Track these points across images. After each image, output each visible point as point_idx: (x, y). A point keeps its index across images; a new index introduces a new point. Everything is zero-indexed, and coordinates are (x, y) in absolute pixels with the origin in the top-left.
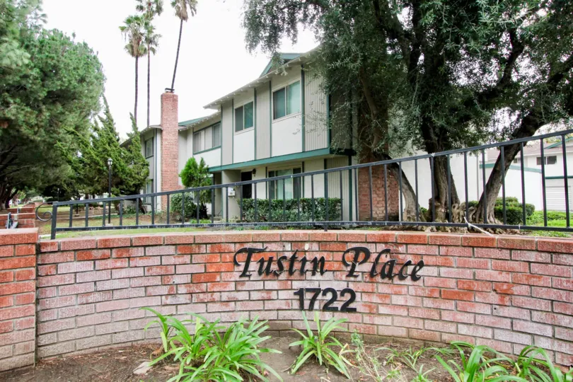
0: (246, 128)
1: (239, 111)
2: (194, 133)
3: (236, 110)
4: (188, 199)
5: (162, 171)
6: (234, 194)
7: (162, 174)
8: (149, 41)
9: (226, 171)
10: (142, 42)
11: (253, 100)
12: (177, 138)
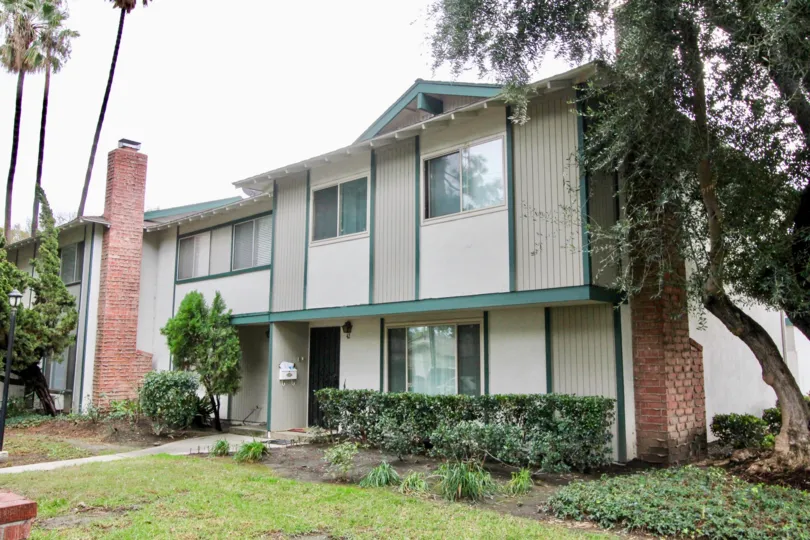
0: (342, 234)
1: (325, 197)
2: (179, 237)
3: (317, 194)
4: (187, 385)
5: (100, 317)
6: (294, 377)
7: (100, 325)
8: (50, 43)
9: (282, 325)
10: (35, 44)
11: (367, 173)
12: (140, 246)
